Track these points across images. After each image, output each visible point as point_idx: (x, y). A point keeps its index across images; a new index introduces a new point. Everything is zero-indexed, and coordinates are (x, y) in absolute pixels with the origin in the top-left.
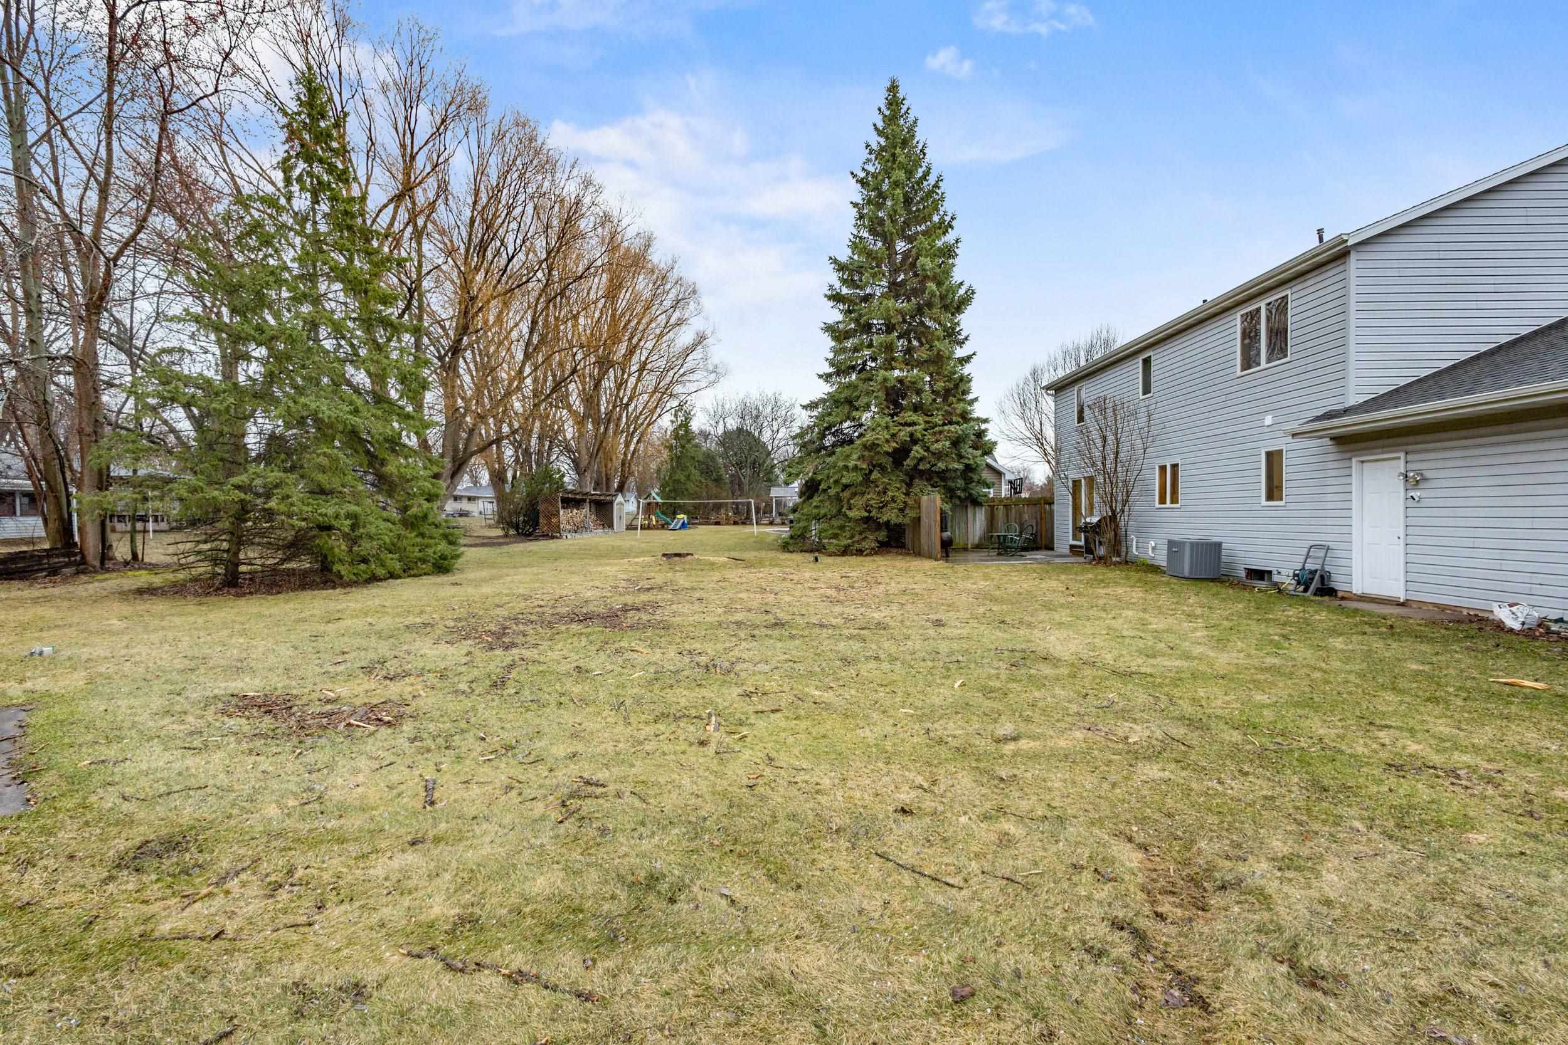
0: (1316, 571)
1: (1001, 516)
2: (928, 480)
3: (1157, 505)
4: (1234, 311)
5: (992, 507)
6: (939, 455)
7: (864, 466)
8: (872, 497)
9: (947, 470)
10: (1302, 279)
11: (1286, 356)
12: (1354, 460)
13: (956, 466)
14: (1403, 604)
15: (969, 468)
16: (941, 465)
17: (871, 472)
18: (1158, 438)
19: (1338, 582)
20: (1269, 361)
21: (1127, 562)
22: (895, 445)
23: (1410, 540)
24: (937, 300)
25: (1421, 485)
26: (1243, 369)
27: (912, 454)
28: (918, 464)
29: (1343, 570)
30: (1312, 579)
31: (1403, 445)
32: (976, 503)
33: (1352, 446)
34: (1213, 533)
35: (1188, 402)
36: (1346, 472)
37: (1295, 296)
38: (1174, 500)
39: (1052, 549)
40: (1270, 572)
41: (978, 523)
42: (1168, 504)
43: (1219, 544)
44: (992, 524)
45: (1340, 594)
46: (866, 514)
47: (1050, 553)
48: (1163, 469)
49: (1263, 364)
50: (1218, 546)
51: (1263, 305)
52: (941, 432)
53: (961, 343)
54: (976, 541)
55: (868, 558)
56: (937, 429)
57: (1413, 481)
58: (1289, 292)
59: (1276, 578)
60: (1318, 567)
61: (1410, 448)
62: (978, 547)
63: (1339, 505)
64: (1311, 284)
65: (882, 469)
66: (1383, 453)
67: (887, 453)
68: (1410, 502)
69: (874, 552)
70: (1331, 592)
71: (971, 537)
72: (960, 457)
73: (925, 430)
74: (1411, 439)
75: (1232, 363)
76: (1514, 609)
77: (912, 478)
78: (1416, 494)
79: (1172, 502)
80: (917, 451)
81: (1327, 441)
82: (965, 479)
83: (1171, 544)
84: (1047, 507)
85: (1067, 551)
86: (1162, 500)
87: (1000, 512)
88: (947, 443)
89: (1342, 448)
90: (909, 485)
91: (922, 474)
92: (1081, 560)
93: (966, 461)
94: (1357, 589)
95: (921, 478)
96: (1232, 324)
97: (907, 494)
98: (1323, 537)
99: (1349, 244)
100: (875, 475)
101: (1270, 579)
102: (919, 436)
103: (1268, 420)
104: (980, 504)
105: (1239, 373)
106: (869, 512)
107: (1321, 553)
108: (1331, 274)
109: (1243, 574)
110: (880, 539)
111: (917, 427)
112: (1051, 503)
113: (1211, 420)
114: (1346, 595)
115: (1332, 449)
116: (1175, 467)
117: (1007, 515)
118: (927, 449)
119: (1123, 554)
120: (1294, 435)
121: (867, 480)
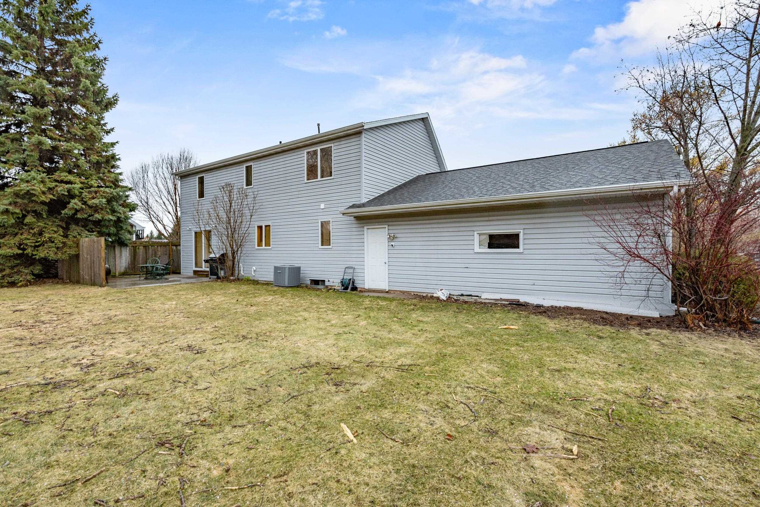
0: (350, 279)
1: (141, 253)
2: (84, 226)
3: (257, 247)
4: (303, 149)
5: (135, 248)
6: (96, 209)
7: (18, 211)
8: (26, 237)
9: (103, 220)
10: (339, 140)
11: (331, 176)
12: (365, 228)
13: (111, 217)
14: (387, 292)
15: (119, 220)
16: (98, 216)
17: (24, 216)
18: (259, 210)
19: (359, 285)
20: (322, 177)
21: (238, 279)
22: (51, 196)
23: (391, 264)
24: (90, 94)
25: (395, 240)
26: (308, 179)
27: (70, 205)
28: (75, 214)
29: (360, 278)
30: (349, 283)
31: (388, 222)
32: (122, 244)
33: (364, 221)
34: (294, 262)
35: (275, 193)
36: (361, 233)
37: (335, 148)
38: (268, 244)
39: (180, 273)
40: (324, 281)
41: (124, 258)
42: (264, 247)
43: (299, 268)
44: (135, 258)
45: (359, 289)
46: (21, 252)
47: (179, 275)
48: (260, 228)
49: (319, 178)
50: (299, 269)
51: (319, 149)
52: (96, 192)
53: (108, 132)
54: (123, 270)
55: (23, 289)
56: (93, 189)
57: (392, 238)
58: (332, 145)
59: (327, 283)
60: (351, 277)
61: (391, 223)
62: (124, 274)
63: (358, 248)
64: (344, 143)
65: (38, 215)
66: (378, 225)
67: (43, 203)
68: (391, 248)
69: (28, 284)
70: (354, 289)
71: (118, 268)
72: (113, 211)
73: (82, 189)
74: (390, 220)
75: (302, 175)
76: (442, 291)
77: (68, 224)
78: (393, 243)
79: (265, 246)
80: (75, 203)
81: (352, 218)
82: (116, 227)
83: (276, 268)
84: (174, 248)
85: (192, 274)
86: (260, 244)
87: (141, 250)
88: (104, 200)
89: (358, 222)
90: (66, 229)
91: (77, 222)
92: (207, 279)
93: (118, 215)
94: (367, 287)
95: (77, 224)
96: (302, 155)
97: (66, 236)
98: (351, 263)
99: (365, 128)
100: (29, 219)
101: (324, 285)
102: (77, 192)
103: (322, 206)
104: (126, 245)
105: (306, 181)
106: (24, 249)
107: (351, 271)
108: (353, 141)
109: (309, 282)
110: (36, 272)
111: (76, 186)
112: (178, 245)
113: (290, 204)
114: (362, 290)
115: (355, 222)
116: (267, 226)
117: (146, 253)
118: (85, 203)
119: (236, 275)
120: (343, 214)
121: (20, 222)
